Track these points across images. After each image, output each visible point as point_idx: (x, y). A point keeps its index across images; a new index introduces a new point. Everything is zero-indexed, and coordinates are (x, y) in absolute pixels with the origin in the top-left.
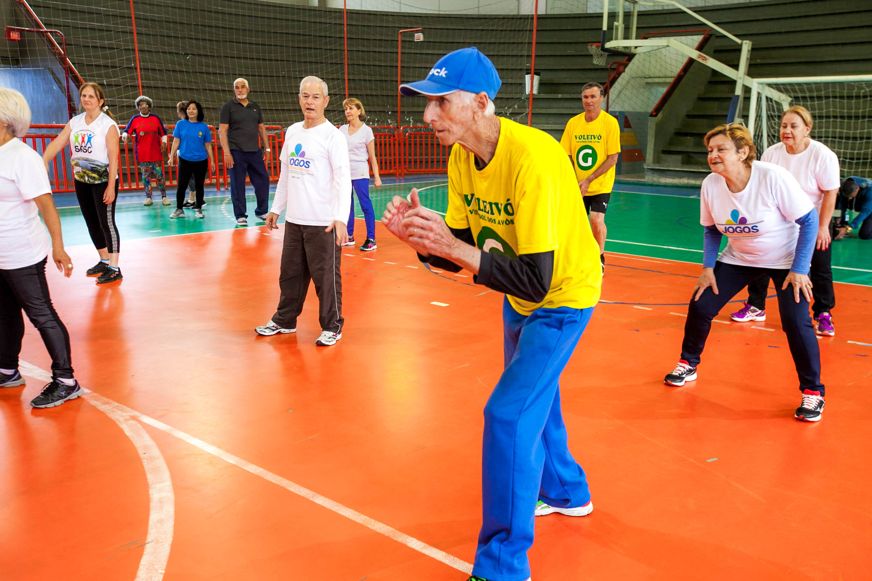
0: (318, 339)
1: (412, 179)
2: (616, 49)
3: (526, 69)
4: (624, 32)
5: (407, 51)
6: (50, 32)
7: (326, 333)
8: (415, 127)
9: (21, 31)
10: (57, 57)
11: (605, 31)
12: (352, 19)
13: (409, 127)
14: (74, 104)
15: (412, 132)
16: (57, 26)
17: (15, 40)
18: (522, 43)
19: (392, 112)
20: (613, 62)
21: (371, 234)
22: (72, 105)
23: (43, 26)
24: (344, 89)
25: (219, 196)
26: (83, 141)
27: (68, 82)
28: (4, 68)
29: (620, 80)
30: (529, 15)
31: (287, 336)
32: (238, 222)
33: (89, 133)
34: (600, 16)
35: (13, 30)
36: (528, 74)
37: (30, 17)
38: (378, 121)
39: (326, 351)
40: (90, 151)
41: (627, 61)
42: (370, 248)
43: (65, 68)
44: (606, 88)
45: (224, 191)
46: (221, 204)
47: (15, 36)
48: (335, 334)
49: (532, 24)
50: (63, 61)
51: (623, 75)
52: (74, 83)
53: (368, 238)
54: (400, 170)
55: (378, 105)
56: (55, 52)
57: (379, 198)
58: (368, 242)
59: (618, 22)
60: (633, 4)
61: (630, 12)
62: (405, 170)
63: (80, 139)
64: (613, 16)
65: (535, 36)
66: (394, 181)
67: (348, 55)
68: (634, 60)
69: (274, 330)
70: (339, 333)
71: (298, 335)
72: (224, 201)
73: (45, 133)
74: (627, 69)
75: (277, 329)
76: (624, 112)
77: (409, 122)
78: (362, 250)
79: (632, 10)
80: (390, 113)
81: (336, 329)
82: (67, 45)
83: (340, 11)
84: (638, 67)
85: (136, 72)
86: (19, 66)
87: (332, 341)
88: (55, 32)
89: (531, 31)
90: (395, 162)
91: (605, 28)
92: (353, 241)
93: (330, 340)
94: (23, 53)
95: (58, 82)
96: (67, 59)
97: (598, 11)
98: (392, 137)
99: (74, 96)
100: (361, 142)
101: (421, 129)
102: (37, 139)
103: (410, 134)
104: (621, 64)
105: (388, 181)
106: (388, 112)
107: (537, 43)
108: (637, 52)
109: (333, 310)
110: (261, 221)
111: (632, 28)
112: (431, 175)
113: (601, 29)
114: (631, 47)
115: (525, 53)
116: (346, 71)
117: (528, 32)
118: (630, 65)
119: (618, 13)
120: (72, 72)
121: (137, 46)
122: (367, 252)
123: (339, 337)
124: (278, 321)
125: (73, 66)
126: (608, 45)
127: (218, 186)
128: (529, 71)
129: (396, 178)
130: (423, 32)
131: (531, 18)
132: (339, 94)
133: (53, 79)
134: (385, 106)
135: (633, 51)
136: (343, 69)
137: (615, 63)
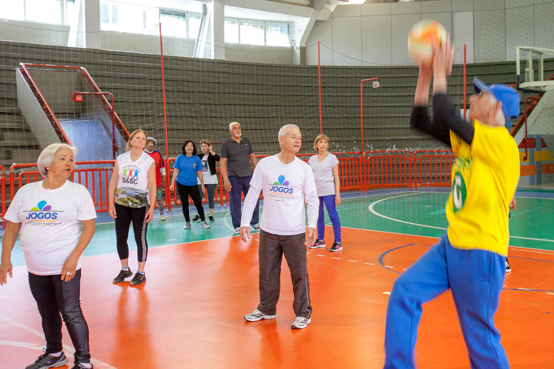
0: (293, 324)
1: (373, 192)
2: (529, 88)
3: (460, 105)
4: (534, 75)
5: (367, 94)
6: (104, 94)
7: (299, 318)
8: (374, 152)
9: (83, 95)
10: (107, 112)
11: (518, 76)
12: (324, 73)
13: (370, 152)
14: (117, 145)
15: (372, 156)
16: (109, 89)
17: (78, 101)
18: (455, 85)
19: (356, 141)
20: (528, 97)
21: (337, 238)
22: (116, 146)
23: (99, 90)
24: (319, 125)
25: (222, 211)
26: (130, 174)
27: (114, 129)
28: (69, 120)
29: (534, 111)
30: (460, 65)
31: (268, 321)
32: (236, 231)
33: (136, 169)
34: (514, 63)
35: (78, 94)
36: (462, 108)
37: (91, 85)
38: (346, 149)
39: (299, 333)
40: (136, 183)
41: (539, 96)
42: (337, 249)
43: (112, 119)
44: (524, 117)
45: (226, 207)
46: (224, 217)
47: (79, 98)
48: (306, 319)
49: (462, 71)
50: (112, 114)
51: (537, 107)
52: (118, 129)
53: (335, 241)
54: (364, 186)
55: (346, 136)
56: (106, 108)
57: (347, 209)
58: (335, 244)
59: (529, 68)
60: (539, 55)
61: (538, 60)
62: (368, 185)
63: (128, 173)
64: (524, 63)
65: (465, 81)
66: (360, 195)
67: (321, 100)
68: (545, 96)
69: (258, 317)
70: (309, 318)
71: (278, 320)
72: (225, 214)
73: (95, 167)
74: (539, 103)
75: (261, 316)
76: (540, 135)
77: (370, 148)
78: (331, 251)
79: (539, 58)
80: (355, 142)
81: (306, 315)
82: (115, 102)
83: (315, 68)
84: (547, 101)
85: (164, 119)
86: (80, 119)
87: (304, 325)
88: (107, 94)
89: (462, 76)
90: (359, 180)
91: (518, 73)
92: (324, 244)
93: (302, 324)
94: (84, 110)
95: (107, 129)
96: (115, 112)
97: (512, 60)
98: (357, 161)
99: (117, 140)
100: (329, 166)
101: (379, 153)
102: (88, 172)
103: (371, 158)
104: (534, 99)
105: (354, 195)
106: (353, 141)
107: (467, 85)
108: (546, 90)
109: (304, 297)
110: (254, 230)
111: (540, 71)
112: (389, 189)
113: (516, 73)
114: (540, 87)
115: (458, 93)
116: (320, 112)
117: (459, 77)
118: (542, 100)
119: (528, 60)
120: (117, 121)
121: (165, 101)
122: (335, 253)
123: (309, 321)
124: (263, 309)
125: (118, 118)
126: (522, 86)
127: (221, 202)
128: (462, 106)
129: (360, 192)
130: (379, 81)
131: (461, 67)
132: (315, 129)
133: (103, 127)
134: (350, 136)
135: (543, 89)
136: (318, 111)
137: (529, 98)
